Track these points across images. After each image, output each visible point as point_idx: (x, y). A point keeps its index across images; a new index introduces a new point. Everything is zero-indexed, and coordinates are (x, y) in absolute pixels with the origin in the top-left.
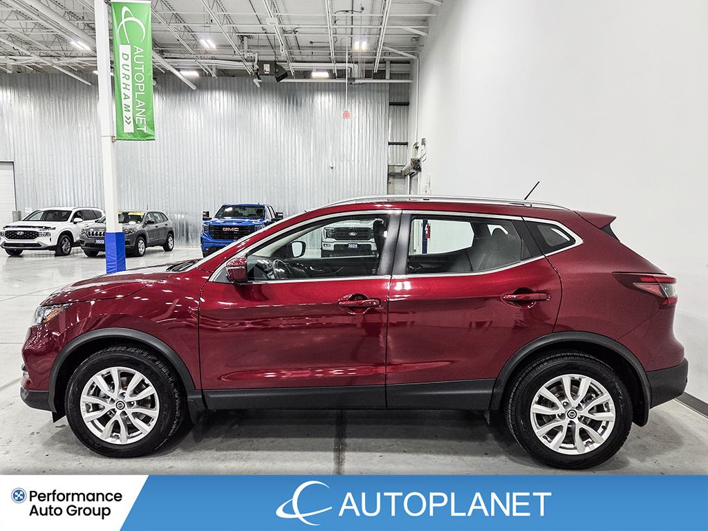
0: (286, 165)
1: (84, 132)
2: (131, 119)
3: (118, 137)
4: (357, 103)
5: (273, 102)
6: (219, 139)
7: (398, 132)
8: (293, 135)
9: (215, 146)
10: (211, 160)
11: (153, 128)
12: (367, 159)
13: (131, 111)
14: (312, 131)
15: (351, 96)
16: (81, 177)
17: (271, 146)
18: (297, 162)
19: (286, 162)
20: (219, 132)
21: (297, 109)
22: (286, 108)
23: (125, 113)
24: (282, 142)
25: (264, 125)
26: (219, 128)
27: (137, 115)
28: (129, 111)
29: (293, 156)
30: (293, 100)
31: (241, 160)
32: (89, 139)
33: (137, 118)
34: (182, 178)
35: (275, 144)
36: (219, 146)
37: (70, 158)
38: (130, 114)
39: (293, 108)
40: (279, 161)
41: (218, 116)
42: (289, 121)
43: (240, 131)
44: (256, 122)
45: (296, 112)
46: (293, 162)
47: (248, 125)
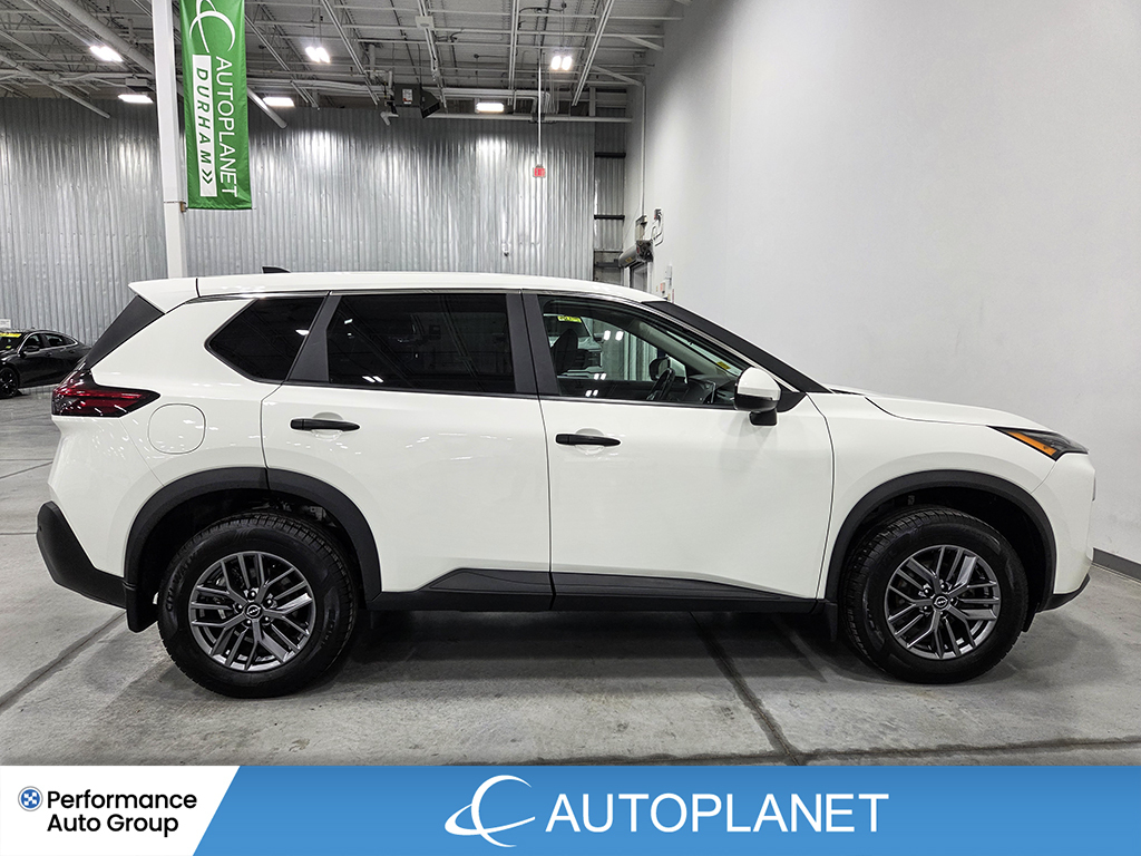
2: (213, 176)
3: (192, 201)
6: (323, 208)
7: (609, 199)
8: (445, 202)
9: (317, 219)
10: (312, 241)
11: (247, 190)
12: (562, 241)
13: (213, 162)
14: (475, 197)
16: (93, 270)
17: (409, 221)
18: (451, 245)
19: (433, 245)
20: (323, 196)
21: (450, 161)
23: (201, 165)
24: (426, 213)
25: (396, 185)
26: (323, 190)
27: (223, 168)
28: (210, 162)
29: (445, 237)
30: (444, 151)
31: (361, 243)
33: (222, 173)
35: (414, 217)
36: (324, 219)
38: (211, 167)
40: (421, 244)
41: (323, 171)
42: (437, 181)
43: (359, 195)
44: (384, 180)
45: (450, 166)
46: (445, 245)
47: (371, 185)
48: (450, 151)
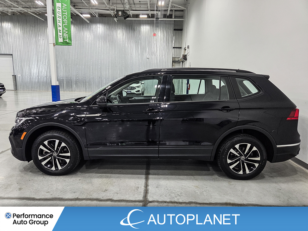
0: (128, 57)
1: (42, 41)
2: (62, 36)
3: (56, 44)
4: (160, 29)
5: (123, 28)
6: (99, 45)
7: (177, 43)
9: (98, 48)
10: (96, 54)
11: (71, 40)
12: (164, 54)
14: (140, 42)
15: (157, 26)
16: (41, 61)
18: (133, 55)
19: (128, 55)
20: (99, 42)
22: (128, 31)
23: (59, 33)
24: (127, 46)
25: (118, 39)
26: (99, 40)
28: (61, 32)
29: (131, 53)
30: (132, 28)
31: (109, 55)
32: (44, 45)
33: (64, 35)
34: (83, 62)
35: (123, 47)
36: (99, 48)
37: (36, 53)
38: (61, 34)
39: (131, 32)
41: (99, 35)
42: (129, 37)
43: (108, 41)
44: (115, 37)
45: (133, 33)
47: (112, 39)
48: (133, 29)
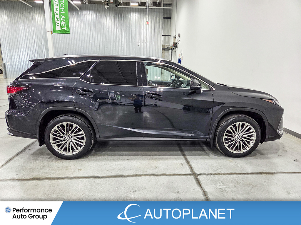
0: (119, 44)
2: (59, 24)
3: (54, 32)
4: (149, 17)
5: (113, 16)
7: (166, 30)
8: (122, 31)
9: (88, 35)
10: (87, 41)
11: (69, 28)
12: (153, 42)
13: (59, 20)
14: (130, 29)
17: (113, 36)
18: (124, 43)
20: (90, 29)
21: (123, 20)
22: (118, 19)
23: (56, 21)
24: (117, 34)
25: (109, 26)
26: (90, 27)
27: (62, 22)
28: (58, 20)
29: (122, 41)
30: (122, 15)
31: (100, 42)
33: (62, 23)
34: (74, 49)
35: (114, 35)
36: (90, 35)
38: (58, 22)
40: (116, 43)
41: (89, 22)
42: (120, 25)
43: (99, 29)
44: (106, 25)
45: (123, 21)
46: (122, 43)
47: (103, 26)
